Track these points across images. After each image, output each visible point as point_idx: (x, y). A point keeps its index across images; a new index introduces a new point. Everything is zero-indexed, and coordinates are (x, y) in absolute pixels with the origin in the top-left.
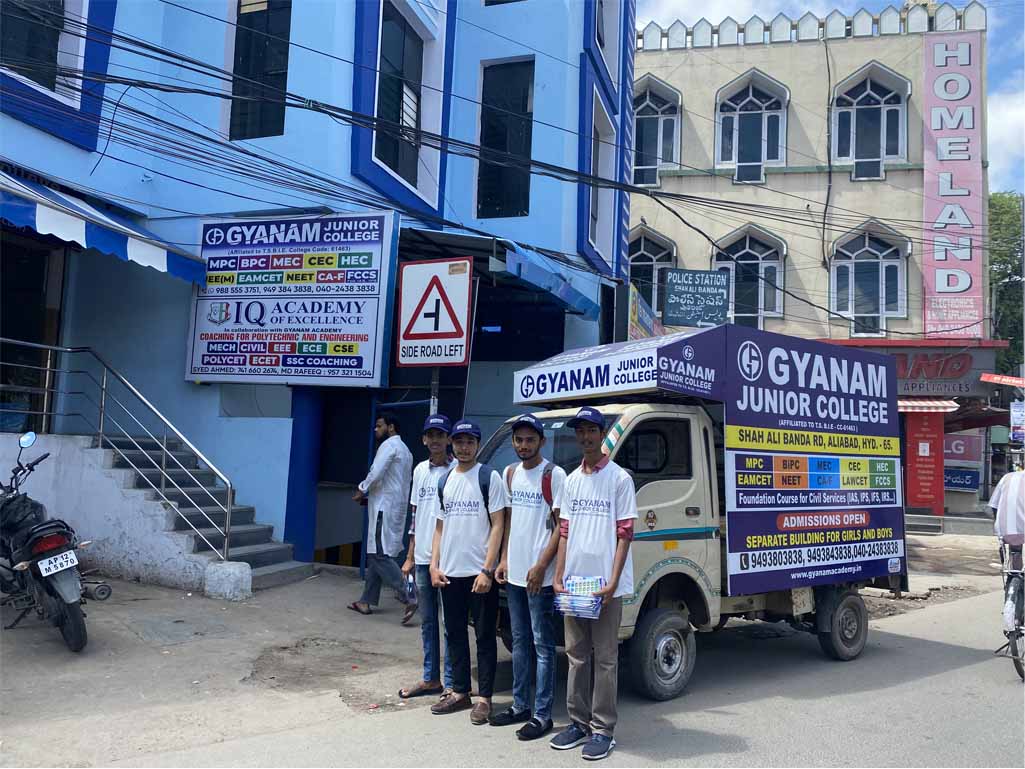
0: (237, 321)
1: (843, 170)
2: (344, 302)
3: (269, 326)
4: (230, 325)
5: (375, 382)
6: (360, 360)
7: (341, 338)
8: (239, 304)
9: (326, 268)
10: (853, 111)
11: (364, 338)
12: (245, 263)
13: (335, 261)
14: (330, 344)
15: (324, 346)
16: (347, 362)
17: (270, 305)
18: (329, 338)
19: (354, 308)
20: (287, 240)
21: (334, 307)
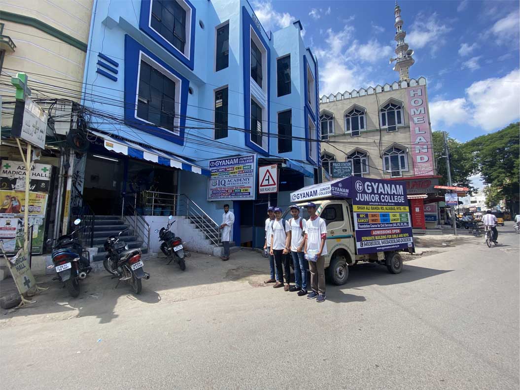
0: (219, 185)
1: (384, 130)
2: (245, 178)
3: (227, 186)
4: (217, 186)
5: (254, 199)
6: (249, 193)
7: (245, 187)
8: (219, 181)
9: (240, 170)
10: (386, 112)
11: (250, 187)
12: (220, 170)
13: (242, 168)
15: (240, 190)
16: (246, 194)
17: (227, 180)
18: (241, 188)
19: (247, 180)
20: (230, 164)
21: (242, 180)
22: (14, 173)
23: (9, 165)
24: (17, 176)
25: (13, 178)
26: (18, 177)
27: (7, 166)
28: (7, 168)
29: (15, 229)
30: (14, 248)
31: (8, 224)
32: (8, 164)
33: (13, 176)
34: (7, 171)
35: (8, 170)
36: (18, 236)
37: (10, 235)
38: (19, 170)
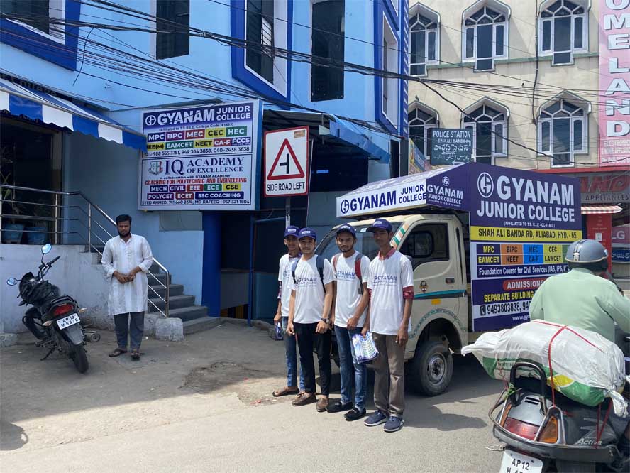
0: (167, 172)
1: (546, 59)
2: (231, 158)
3: (187, 175)
4: (163, 175)
5: (252, 207)
6: (242, 193)
7: (230, 180)
8: (167, 162)
9: (219, 137)
10: (552, 20)
11: (244, 180)
12: (170, 136)
13: (224, 133)
14: (224, 185)
15: (220, 186)
16: (234, 195)
17: (186, 161)
18: (223, 181)
19: (237, 161)
20: (195, 121)
21: (225, 161)
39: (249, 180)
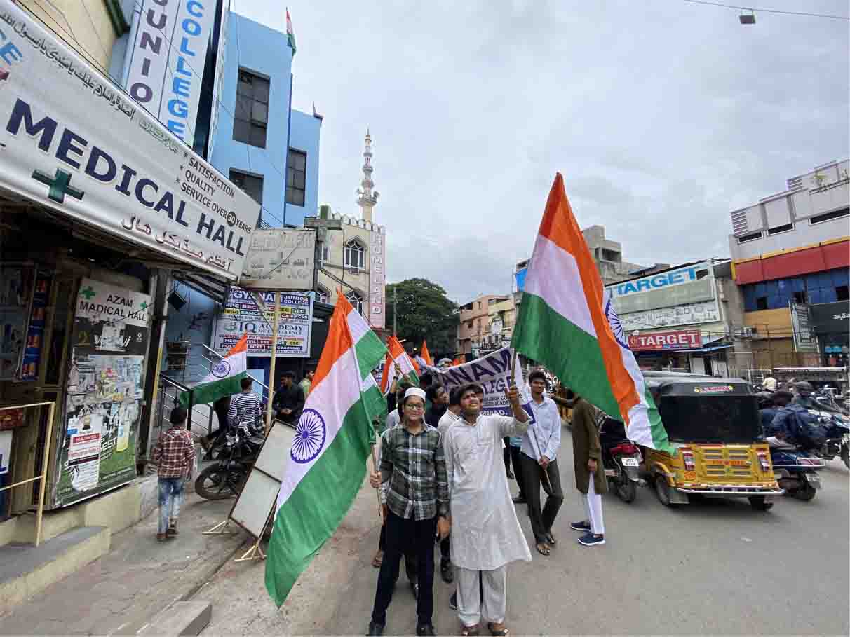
0: (241, 330)
1: (348, 269)
2: (294, 326)
3: (258, 333)
4: (237, 331)
5: (308, 356)
6: (301, 348)
7: (293, 339)
8: (241, 323)
9: (285, 312)
10: (350, 249)
12: (244, 306)
13: (290, 310)
16: (295, 348)
17: (258, 325)
18: (287, 339)
20: (267, 299)
21: (290, 327)
22: (100, 309)
23: (94, 290)
24: (104, 317)
25: (97, 320)
26: (105, 320)
27: (90, 293)
28: (88, 298)
29: (97, 435)
30: (97, 479)
31: (87, 427)
32: (90, 289)
33: (99, 315)
34: (87, 304)
35: (90, 303)
36: (102, 452)
37: (90, 451)
38: (110, 304)
39: (306, 339)
